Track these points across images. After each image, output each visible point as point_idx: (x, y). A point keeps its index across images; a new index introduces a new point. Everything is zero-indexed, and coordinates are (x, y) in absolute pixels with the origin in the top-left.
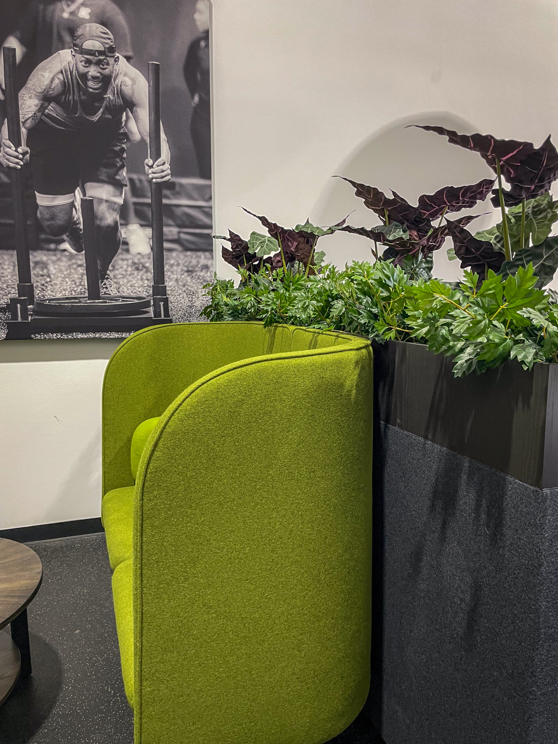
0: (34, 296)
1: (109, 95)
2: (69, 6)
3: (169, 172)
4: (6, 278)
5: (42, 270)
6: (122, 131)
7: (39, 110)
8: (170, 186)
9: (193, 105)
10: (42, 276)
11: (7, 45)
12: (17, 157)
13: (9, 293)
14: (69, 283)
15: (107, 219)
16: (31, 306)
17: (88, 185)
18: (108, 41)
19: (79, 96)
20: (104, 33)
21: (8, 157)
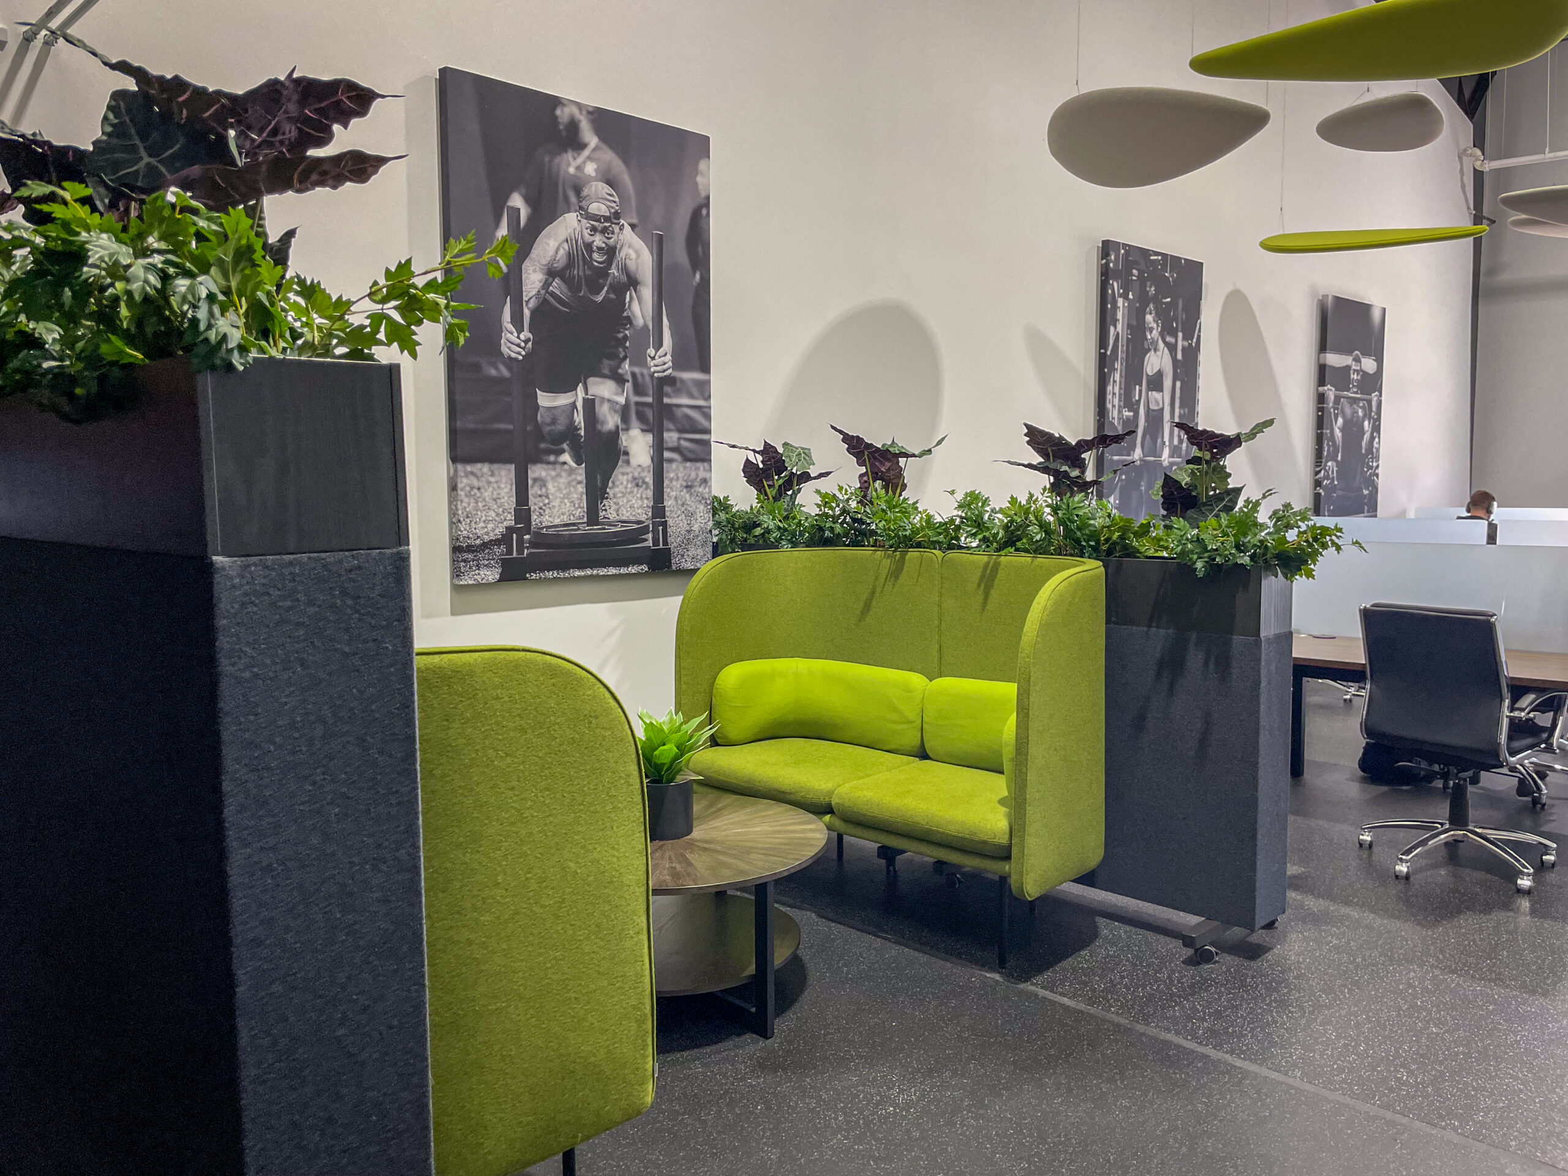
0: (530, 522)
1: (613, 271)
2: (575, 159)
3: (670, 364)
4: (503, 500)
5: (541, 489)
6: (625, 314)
7: (543, 287)
8: (670, 381)
9: (695, 284)
10: (540, 496)
11: (510, 203)
12: (519, 346)
13: (505, 520)
14: (568, 504)
15: (608, 423)
16: (527, 537)
17: (591, 380)
18: (614, 205)
19: (584, 271)
20: (610, 195)
21: (509, 345)
